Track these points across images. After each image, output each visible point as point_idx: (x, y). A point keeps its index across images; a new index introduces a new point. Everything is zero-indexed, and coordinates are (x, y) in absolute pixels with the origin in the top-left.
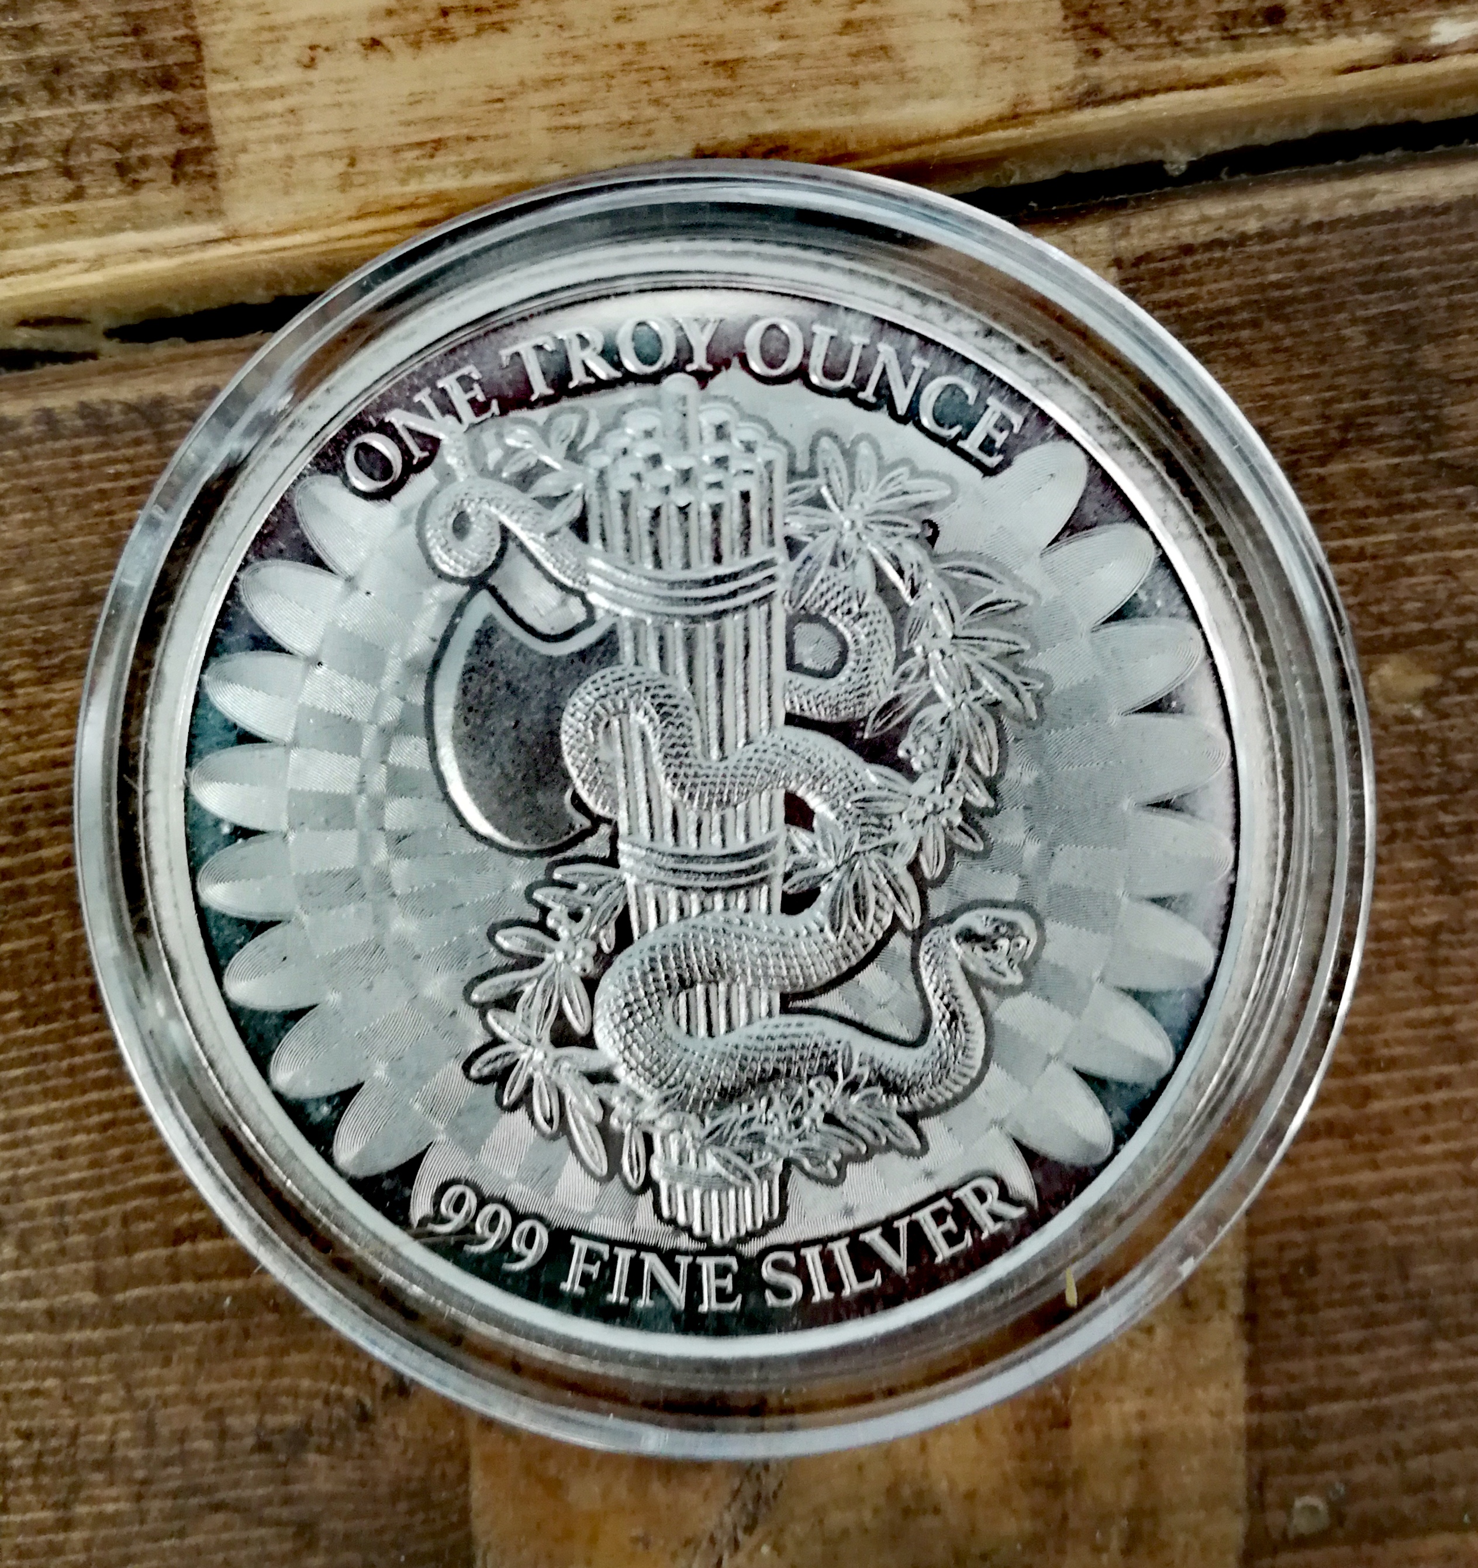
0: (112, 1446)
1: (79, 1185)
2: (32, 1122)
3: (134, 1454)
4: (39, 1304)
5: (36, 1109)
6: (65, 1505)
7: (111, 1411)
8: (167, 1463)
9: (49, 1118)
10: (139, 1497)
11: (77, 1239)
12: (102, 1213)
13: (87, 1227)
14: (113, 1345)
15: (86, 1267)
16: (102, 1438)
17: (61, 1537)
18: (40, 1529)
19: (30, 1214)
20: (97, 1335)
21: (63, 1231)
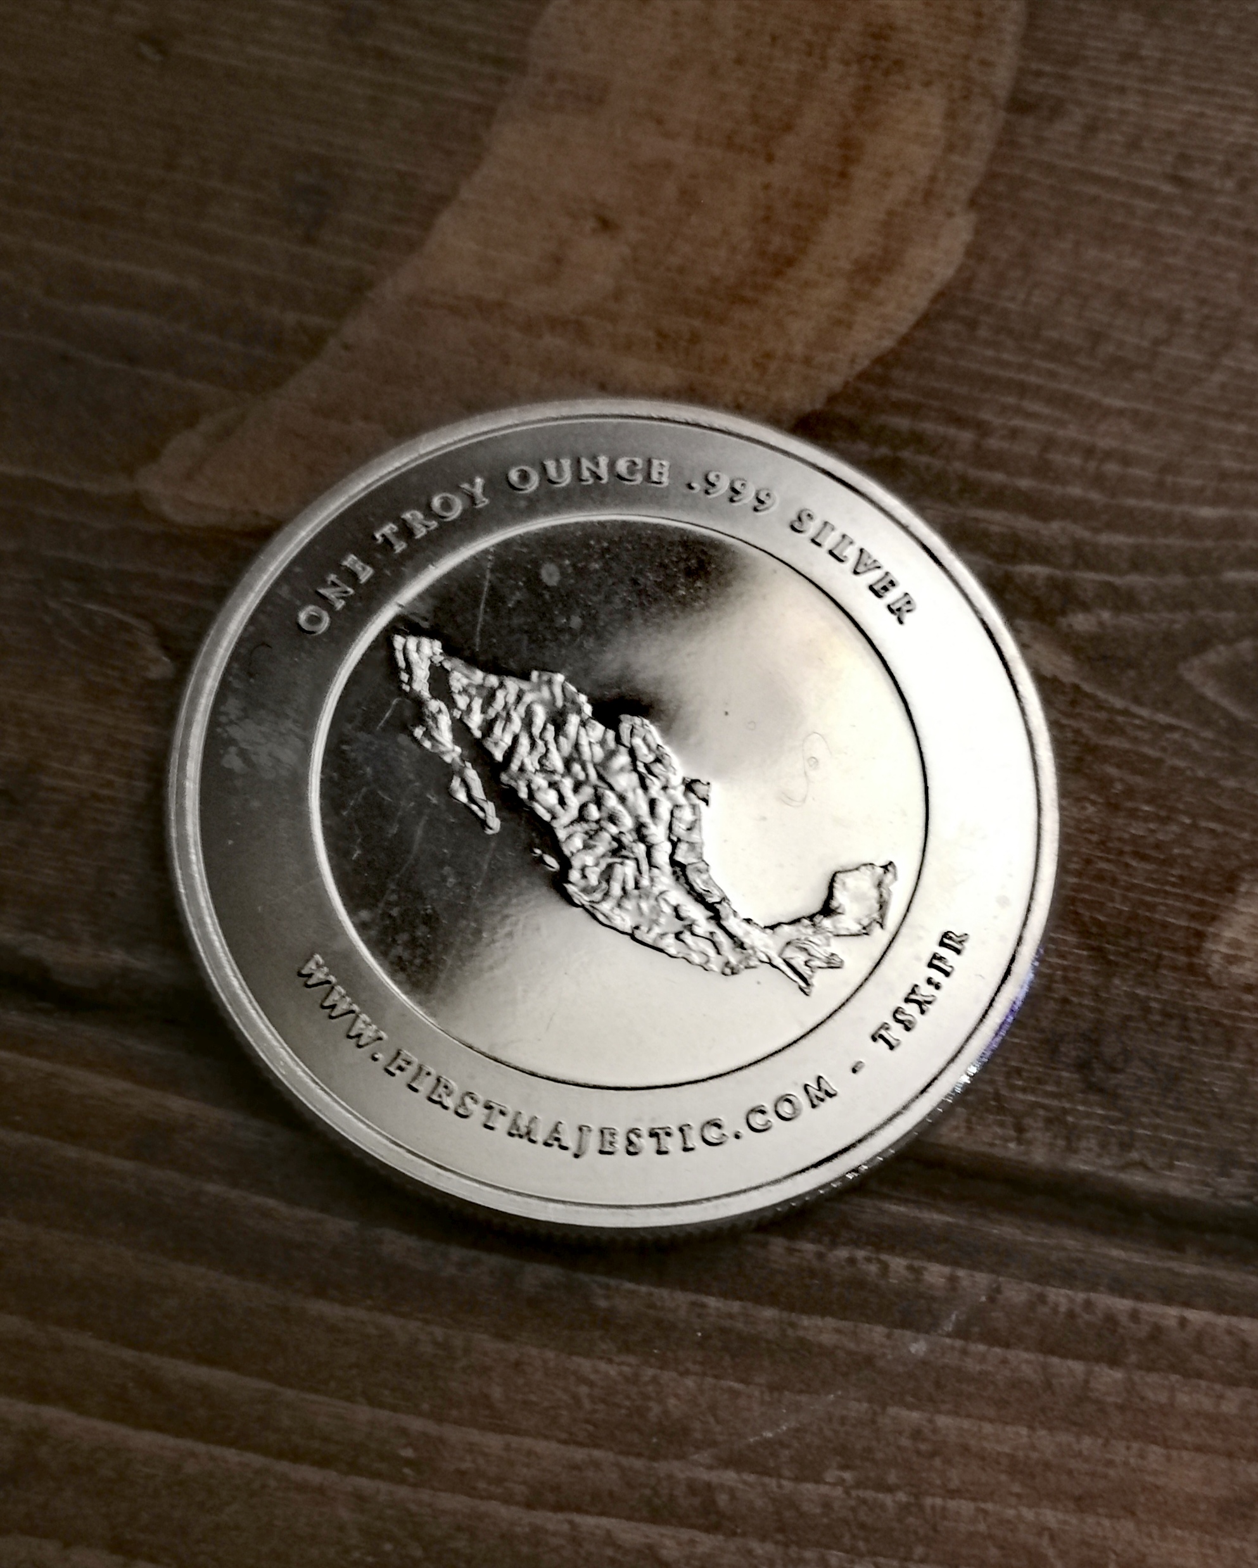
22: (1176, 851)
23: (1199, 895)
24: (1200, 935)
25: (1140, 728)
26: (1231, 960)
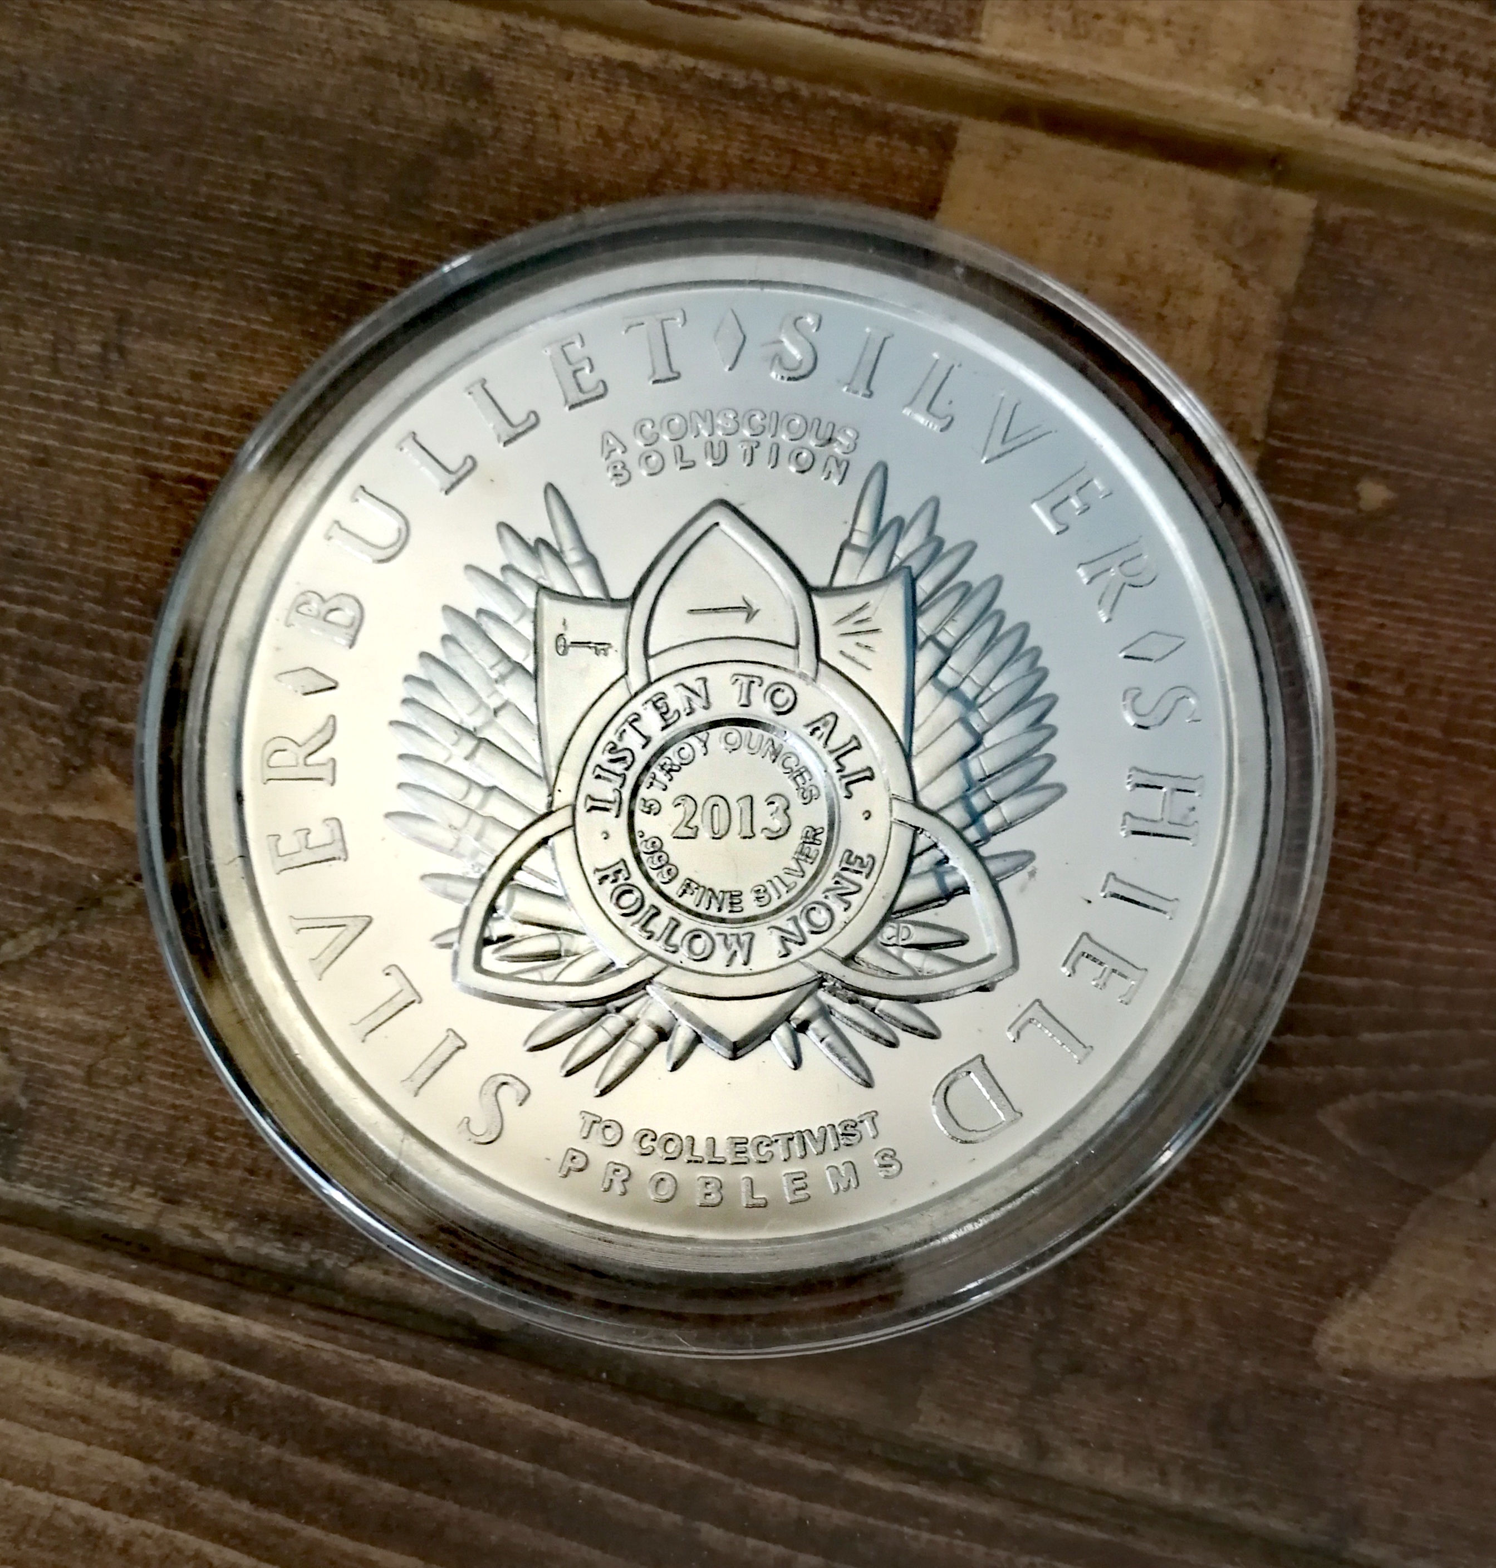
0: (1415, 821)
1: (1455, 670)
2: (1444, 627)
3: (1427, 830)
4: (1405, 727)
5: (1448, 621)
6: (1372, 844)
7: (1423, 801)
8: (1445, 842)
9: (1454, 628)
10: (1419, 855)
11: (1443, 699)
12: (1465, 690)
13: (1454, 695)
14: (1440, 765)
15: (1443, 716)
16: (1412, 814)
17: (1362, 862)
18: (1353, 853)
19: (1420, 676)
20: (1433, 755)
21: (1437, 692)
22: (1302, 1262)
23: (1314, 1298)
24: (1312, 1330)
25: (1281, 1161)
26: (1335, 1350)
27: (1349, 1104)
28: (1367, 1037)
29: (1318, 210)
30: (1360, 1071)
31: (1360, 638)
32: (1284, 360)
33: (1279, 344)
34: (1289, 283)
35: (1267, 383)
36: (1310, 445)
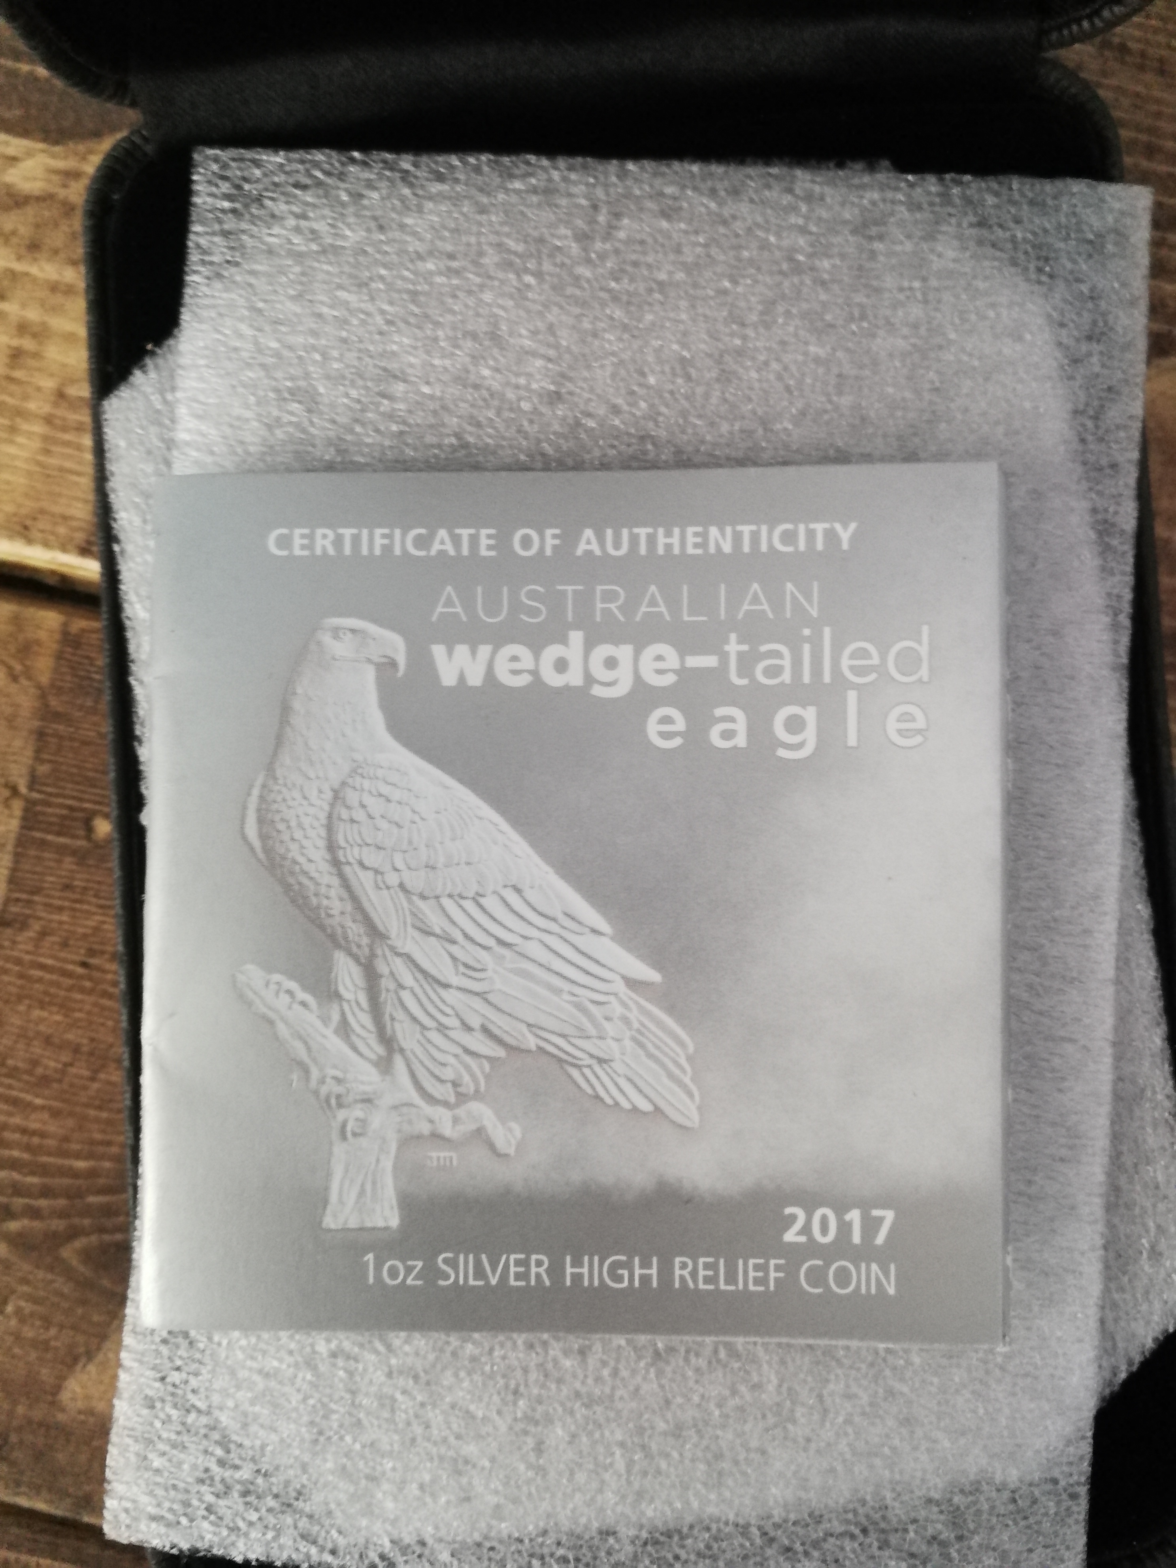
27: (79, 1243)
28: (92, 1199)
29: (65, 625)
30: (87, 1222)
31: (89, 931)
32: (41, 735)
33: (37, 724)
34: (44, 679)
35: (29, 753)
36: (57, 795)
